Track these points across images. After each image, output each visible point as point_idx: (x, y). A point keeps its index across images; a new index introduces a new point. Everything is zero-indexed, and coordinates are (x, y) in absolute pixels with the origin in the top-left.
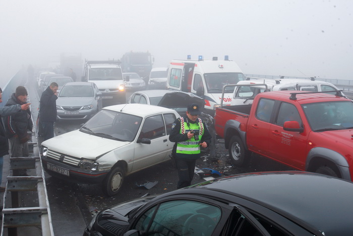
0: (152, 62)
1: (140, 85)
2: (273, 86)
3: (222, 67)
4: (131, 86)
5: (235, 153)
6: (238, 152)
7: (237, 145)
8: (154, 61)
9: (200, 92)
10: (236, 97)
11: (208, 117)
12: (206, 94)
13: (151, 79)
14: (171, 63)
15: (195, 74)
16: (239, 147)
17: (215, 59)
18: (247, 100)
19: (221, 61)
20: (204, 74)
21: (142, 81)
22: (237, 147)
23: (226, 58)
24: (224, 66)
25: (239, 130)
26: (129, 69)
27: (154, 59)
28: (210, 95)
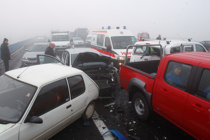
0: (88, 33)
1: (82, 43)
2: (165, 46)
3: (122, 33)
4: (77, 44)
5: (139, 108)
6: (141, 107)
7: (141, 101)
8: (89, 32)
9: (109, 48)
10: (134, 53)
11: (114, 69)
12: (113, 50)
13: (86, 40)
14: (93, 31)
15: (106, 37)
16: (143, 104)
17: (118, 28)
18: (143, 56)
19: (121, 29)
20: (111, 37)
21: (83, 41)
22: (140, 103)
23: (125, 28)
24: (123, 32)
25: (144, 90)
26: (78, 36)
27: (89, 31)
28: (115, 50)
